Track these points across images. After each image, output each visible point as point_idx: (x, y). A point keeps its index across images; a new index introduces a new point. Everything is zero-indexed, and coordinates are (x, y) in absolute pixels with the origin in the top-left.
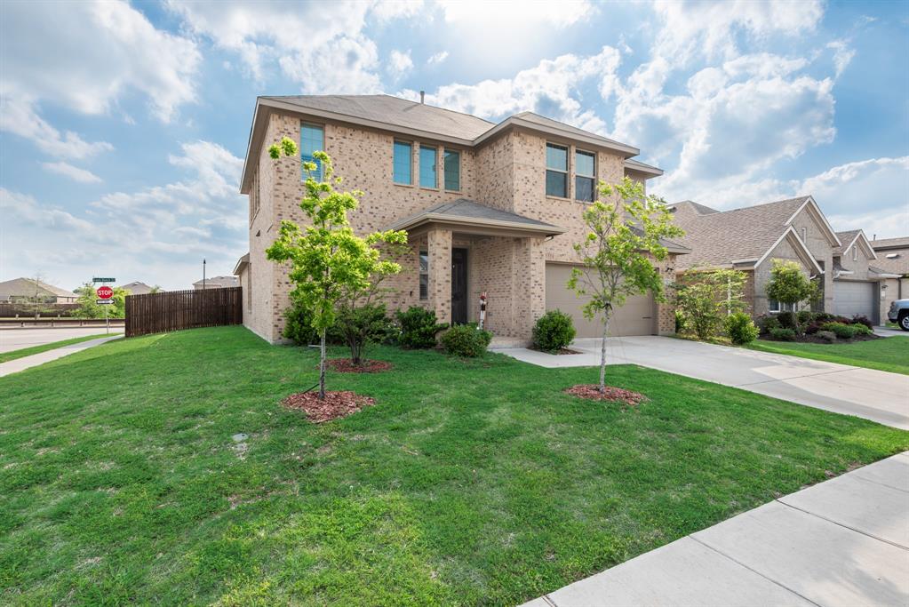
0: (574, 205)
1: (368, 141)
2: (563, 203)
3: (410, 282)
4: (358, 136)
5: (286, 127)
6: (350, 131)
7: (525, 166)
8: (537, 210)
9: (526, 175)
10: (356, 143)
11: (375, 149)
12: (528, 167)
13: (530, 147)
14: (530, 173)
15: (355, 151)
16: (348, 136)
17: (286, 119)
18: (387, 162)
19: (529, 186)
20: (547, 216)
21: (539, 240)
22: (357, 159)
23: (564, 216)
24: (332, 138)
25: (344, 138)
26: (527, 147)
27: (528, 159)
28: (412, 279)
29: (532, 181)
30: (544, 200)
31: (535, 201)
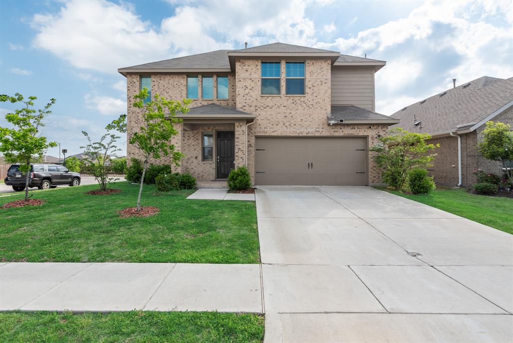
0: (283, 98)
1: (172, 79)
2: (274, 98)
3: (196, 151)
4: (168, 78)
5: (133, 80)
6: (164, 76)
7: (244, 79)
8: (254, 104)
9: (245, 84)
10: (167, 81)
11: (176, 83)
12: (247, 80)
13: (248, 67)
14: (248, 83)
15: (166, 86)
16: (162, 79)
17: (133, 76)
18: (183, 88)
19: (247, 91)
20: (262, 108)
21: (241, 124)
22: (167, 90)
23: (276, 106)
24: (154, 81)
25: (161, 80)
26: (246, 67)
27: (247, 75)
28: (197, 149)
29: (249, 87)
30: (259, 98)
31: (253, 99)
